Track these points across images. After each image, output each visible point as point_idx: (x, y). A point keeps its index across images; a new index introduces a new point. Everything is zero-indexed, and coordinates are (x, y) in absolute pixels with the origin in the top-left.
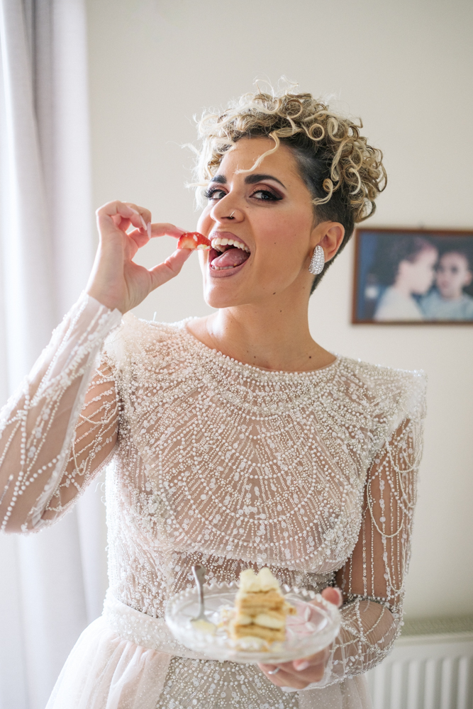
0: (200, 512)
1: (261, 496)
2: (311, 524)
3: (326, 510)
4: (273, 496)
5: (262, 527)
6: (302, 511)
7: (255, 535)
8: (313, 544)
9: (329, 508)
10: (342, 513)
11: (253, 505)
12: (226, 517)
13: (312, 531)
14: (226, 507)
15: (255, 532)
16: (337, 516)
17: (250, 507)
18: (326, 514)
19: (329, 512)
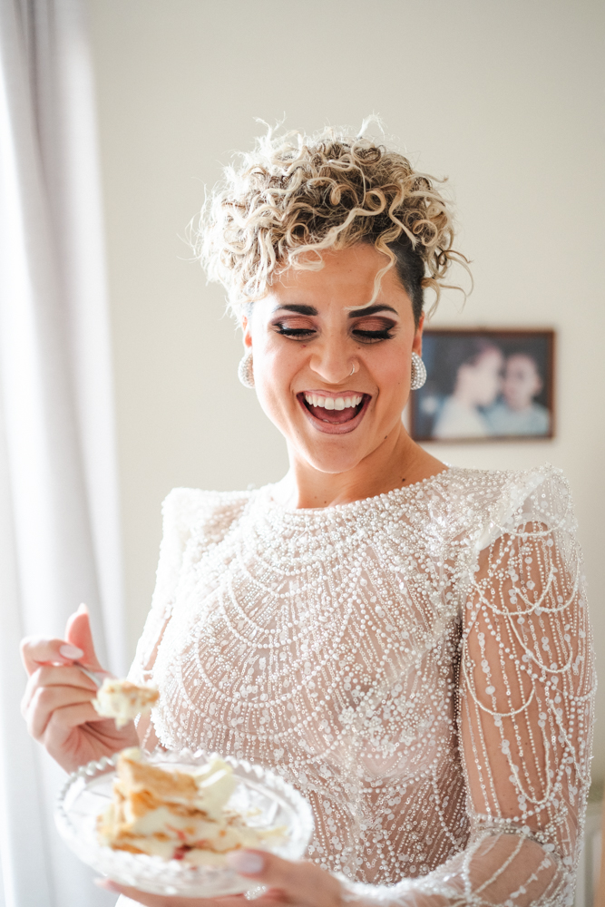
0: (194, 702)
1: (267, 670)
2: (322, 703)
3: (347, 680)
4: (281, 668)
5: (265, 712)
6: (312, 684)
7: (259, 725)
8: (328, 730)
9: (352, 678)
10: (375, 683)
11: (253, 683)
12: (223, 704)
13: (326, 712)
14: (222, 690)
15: (258, 719)
16: (365, 689)
17: (249, 687)
18: (348, 686)
19: (351, 683)
